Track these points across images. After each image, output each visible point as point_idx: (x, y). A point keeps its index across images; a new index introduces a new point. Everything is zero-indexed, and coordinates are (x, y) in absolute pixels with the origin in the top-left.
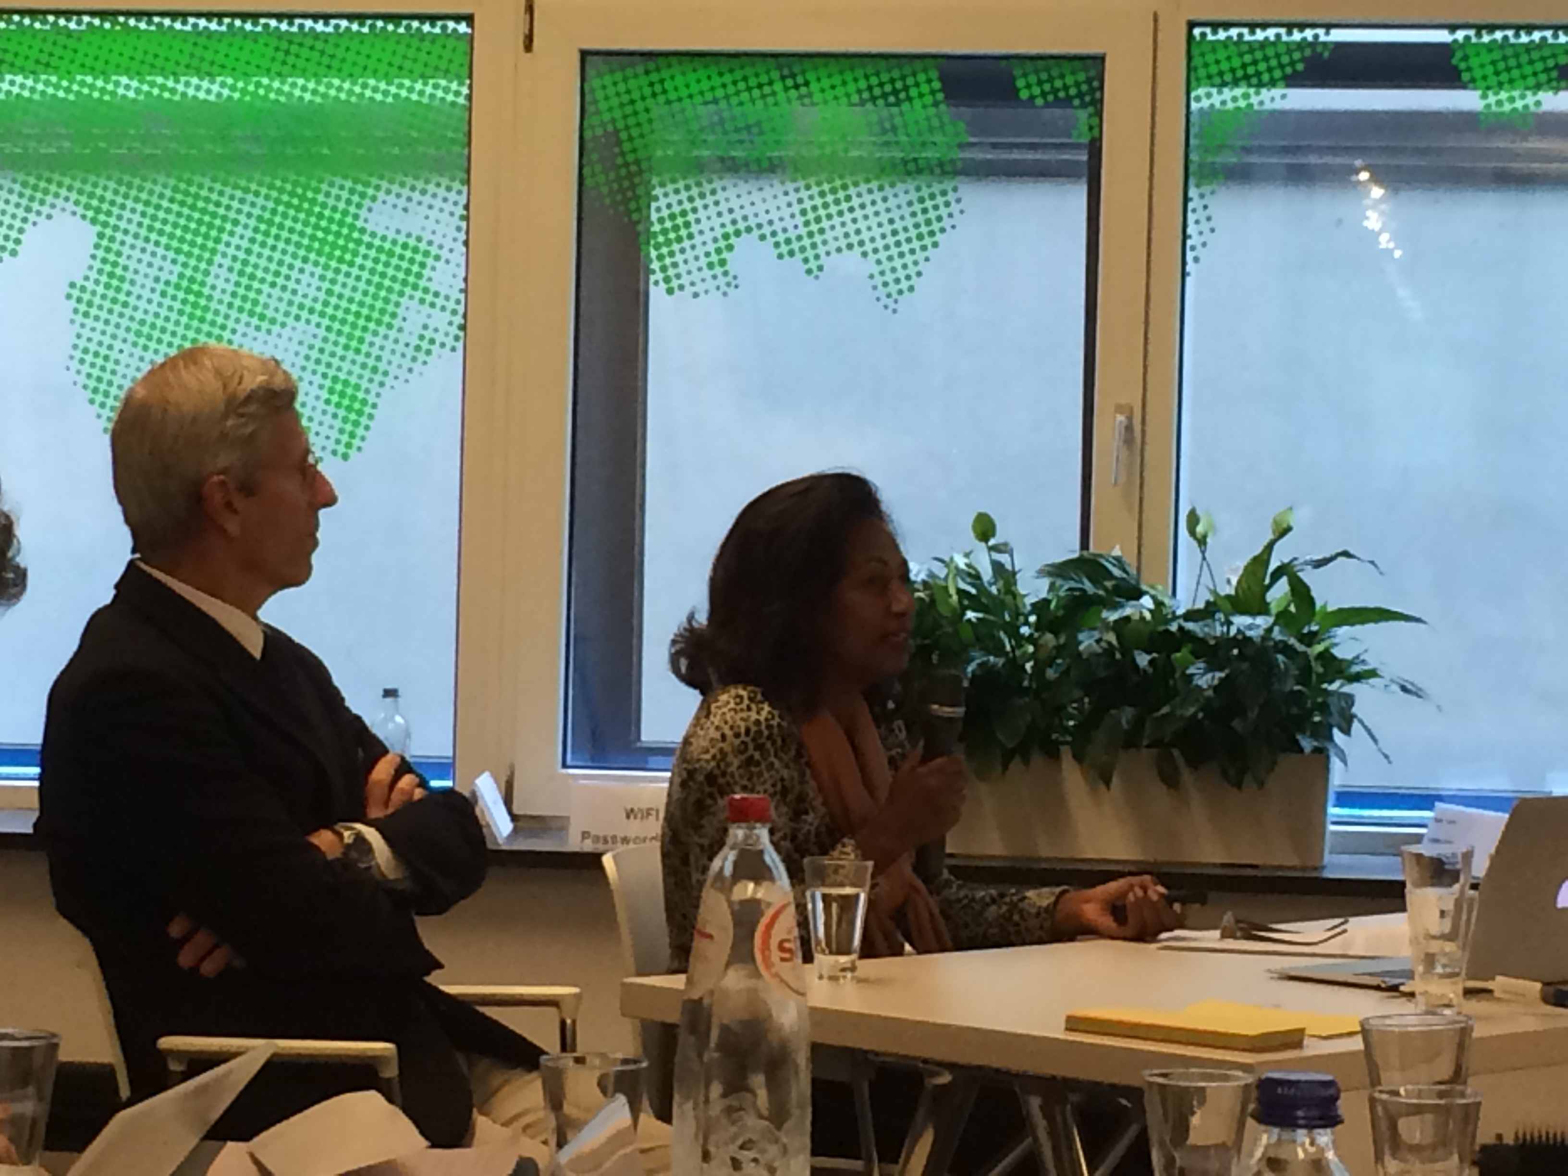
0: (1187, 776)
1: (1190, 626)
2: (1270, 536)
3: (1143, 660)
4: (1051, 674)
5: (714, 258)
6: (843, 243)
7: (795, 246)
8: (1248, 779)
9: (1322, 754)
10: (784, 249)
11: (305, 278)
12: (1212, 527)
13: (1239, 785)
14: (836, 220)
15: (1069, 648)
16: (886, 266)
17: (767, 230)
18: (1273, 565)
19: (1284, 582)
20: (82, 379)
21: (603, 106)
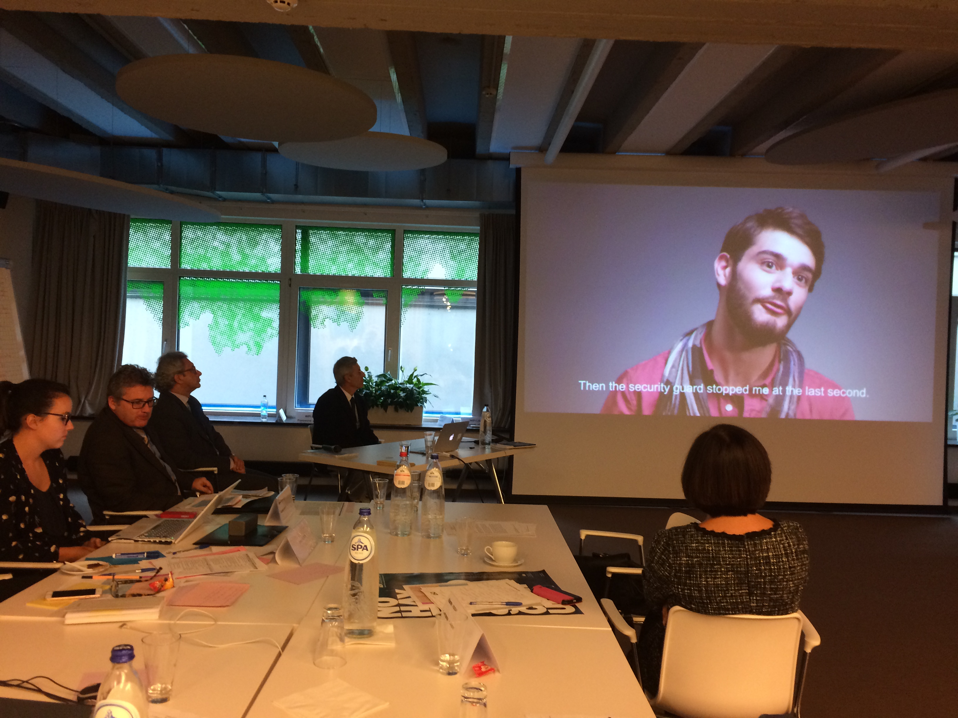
0: (400, 410)
1: (400, 386)
2: (413, 371)
3: (392, 391)
4: (377, 393)
5: (322, 322)
6: (344, 320)
7: (336, 320)
8: (410, 411)
9: (422, 407)
10: (334, 321)
11: (251, 324)
12: (404, 369)
13: (408, 411)
14: (343, 316)
15: (380, 389)
16: (351, 324)
17: (331, 318)
18: (414, 376)
19: (416, 378)
20: (211, 341)
21: (303, 296)
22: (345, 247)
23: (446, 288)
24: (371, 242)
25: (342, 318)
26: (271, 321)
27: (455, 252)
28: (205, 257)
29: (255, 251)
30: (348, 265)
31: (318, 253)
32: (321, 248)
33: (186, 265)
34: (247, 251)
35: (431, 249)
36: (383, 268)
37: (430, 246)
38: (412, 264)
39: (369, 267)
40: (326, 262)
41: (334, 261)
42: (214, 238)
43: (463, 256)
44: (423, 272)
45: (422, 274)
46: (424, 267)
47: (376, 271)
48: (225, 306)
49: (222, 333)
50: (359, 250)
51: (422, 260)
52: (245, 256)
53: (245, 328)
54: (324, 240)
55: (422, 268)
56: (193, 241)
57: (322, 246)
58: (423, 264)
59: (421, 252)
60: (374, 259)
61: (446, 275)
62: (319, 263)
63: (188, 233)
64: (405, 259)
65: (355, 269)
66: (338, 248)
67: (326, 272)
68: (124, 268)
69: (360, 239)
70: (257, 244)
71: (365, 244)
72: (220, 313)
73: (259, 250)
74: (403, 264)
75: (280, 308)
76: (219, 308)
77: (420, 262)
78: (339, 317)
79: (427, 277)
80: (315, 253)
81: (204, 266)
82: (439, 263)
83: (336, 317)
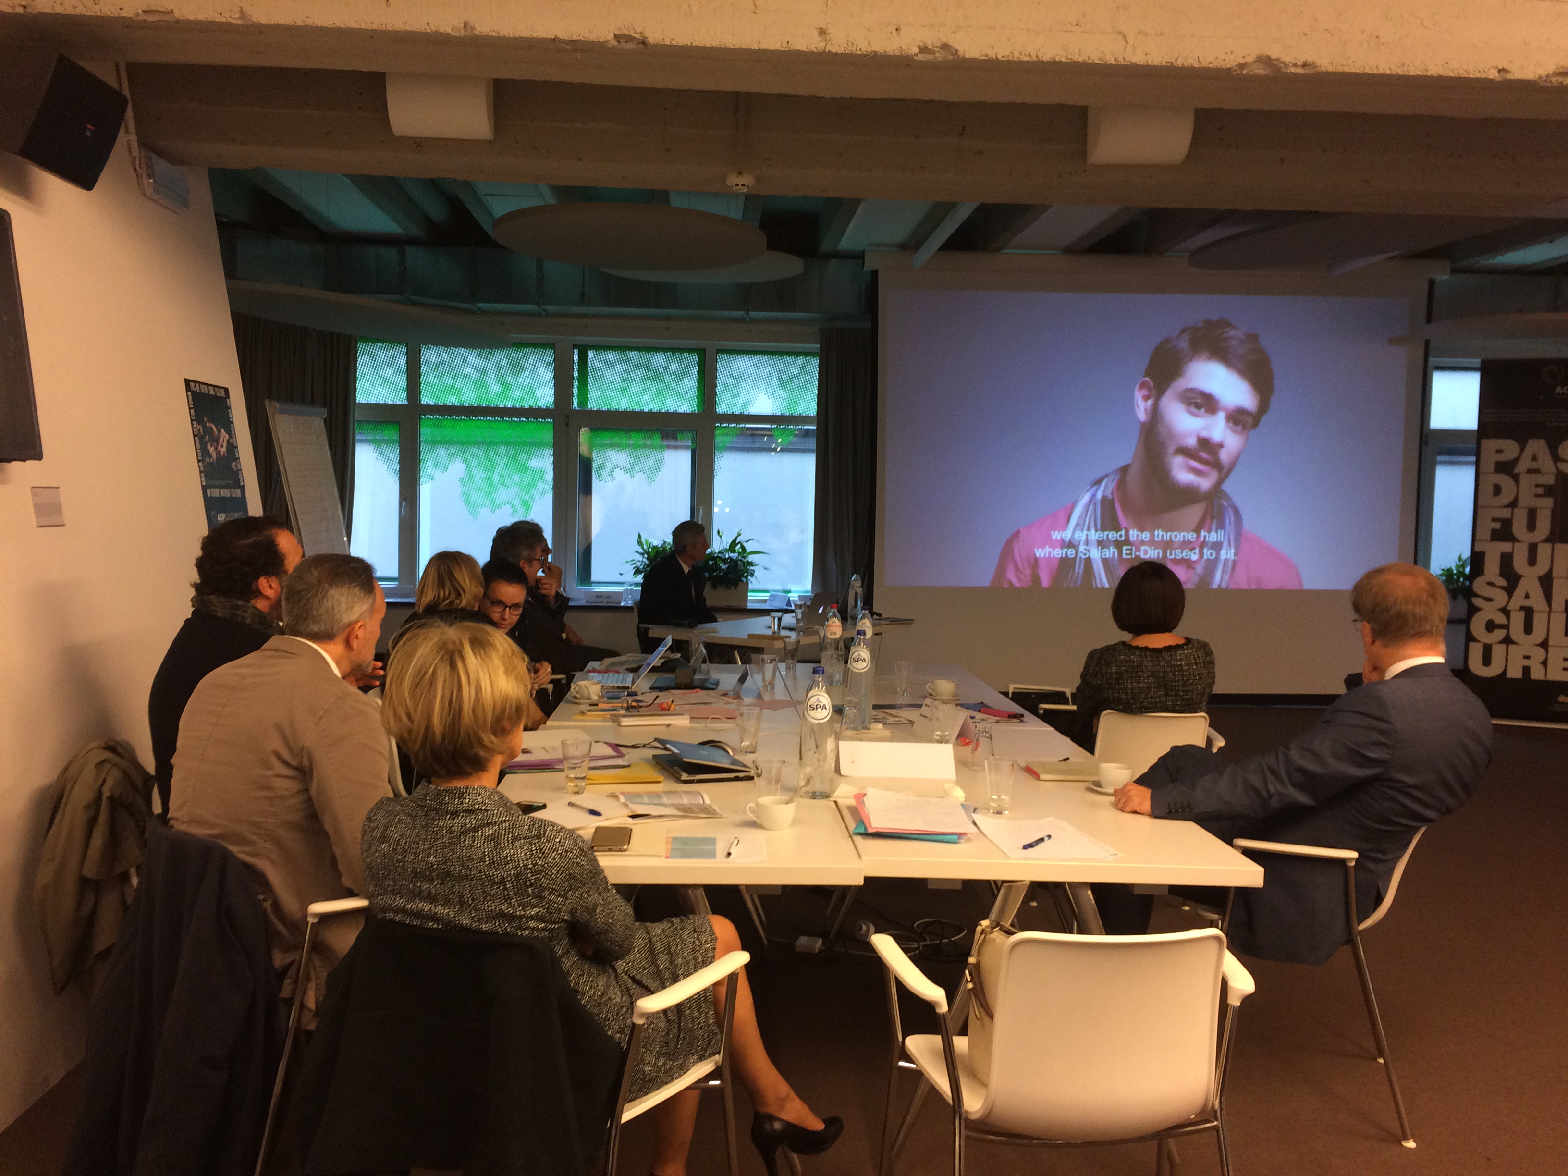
1: (720, 555)
2: (737, 536)
3: (711, 563)
5: (610, 475)
6: (639, 470)
7: (628, 470)
8: (732, 587)
9: (748, 583)
10: (626, 472)
11: (516, 477)
12: (723, 533)
13: (730, 589)
14: (637, 465)
16: (649, 475)
17: (622, 467)
18: (737, 542)
19: (739, 545)
20: (463, 500)
22: (638, 373)
23: (773, 426)
24: (674, 366)
25: (637, 467)
26: (542, 472)
27: (785, 379)
28: (453, 387)
29: (520, 380)
30: (643, 396)
31: (603, 381)
32: (605, 376)
33: (426, 399)
34: (509, 379)
35: (755, 373)
36: (689, 401)
37: (751, 371)
38: (728, 395)
39: (670, 399)
40: (613, 393)
42: (465, 362)
43: (796, 383)
44: (743, 405)
45: (741, 408)
46: (744, 399)
47: (679, 404)
48: (481, 453)
49: (478, 490)
50: (657, 377)
51: (741, 389)
52: (506, 386)
53: (508, 482)
54: (611, 363)
55: (741, 400)
56: (436, 367)
57: (609, 371)
58: (743, 394)
59: (740, 378)
60: (679, 389)
61: (774, 409)
63: (430, 355)
64: (719, 387)
65: (654, 402)
66: (630, 374)
67: (614, 407)
68: (352, 405)
69: (659, 360)
70: (521, 369)
71: (666, 368)
72: (474, 462)
73: (525, 379)
74: (716, 395)
75: (555, 455)
76: (473, 456)
77: (740, 392)
78: (632, 466)
79: (748, 411)
80: (598, 379)
81: (452, 400)
82: (764, 394)
83: (628, 467)
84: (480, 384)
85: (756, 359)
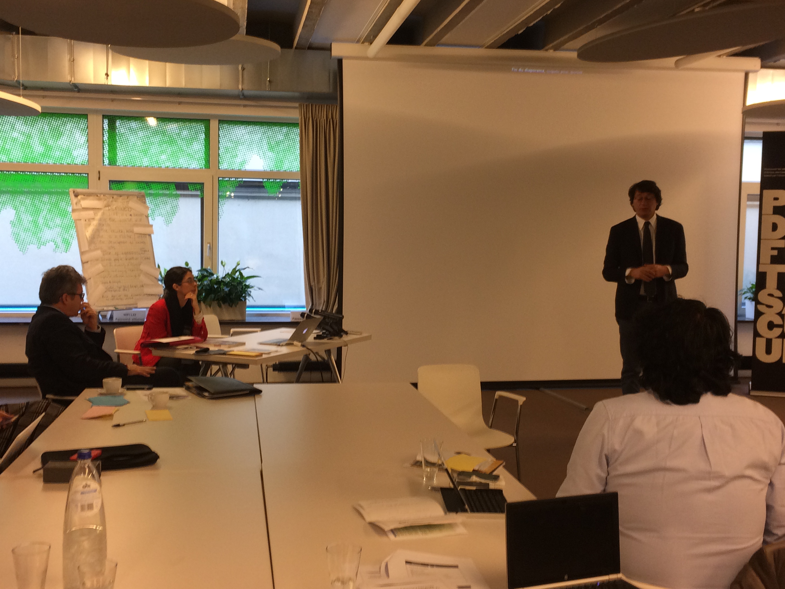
0: (222, 305)
1: (222, 280)
2: (236, 265)
3: (216, 286)
6: (158, 214)
9: (245, 300)
12: (226, 263)
13: (232, 307)
14: (157, 211)
16: (166, 219)
18: (237, 270)
19: (238, 272)
20: (13, 238)
21: (113, 186)
22: (157, 138)
23: (265, 180)
24: (185, 133)
27: (273, 143)
29: (59, 142)
30: (161, 157)
31: (128, 144)
32: (131, 139)
34: (50, 143)
35: (248, 140)
36: (198, 160)
37: (247, 137)
38: (229, 155)
39: (183, 159)
40: (136, 153)
41: (145, 152)
43: (282, 147)
44: (240, 163)
45: (239, 166)
46: (241, 159)
47: (191, 163)
48: (28, 201)
49: (26, 230)
50: (172, 141)
51: (239, 151)
52: (49, 148)
53: (51, 224)
54: (134, 130)
55: (239, 160)
57: (132, 136)
58: (240, 155)
59: (237, 143)
60: (190, 152)
61: (265, 167)
62: (130, 154)
64: (221, 150)
65: (169, 161)
66: (150, 139)
69: (172, 128)
70: (60, 135)
71: (179, 134)
72: (23, 209)
73: (63, 142)
74: (219, 155)
76: (22, 203)
77: (237, 154)
78: (153, 211)
79: (244, 169)
80: (125, 144)
82: (256, 154)
84: (27, 146)
85: (250, 128)
